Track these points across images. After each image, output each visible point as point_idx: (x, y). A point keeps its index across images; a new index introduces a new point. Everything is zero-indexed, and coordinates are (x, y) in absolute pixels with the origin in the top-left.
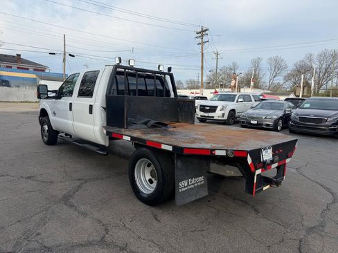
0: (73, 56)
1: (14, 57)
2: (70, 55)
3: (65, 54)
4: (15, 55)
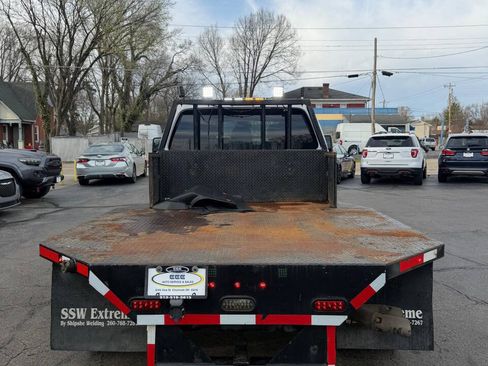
0: (389, 74)
1: (320, 88)
2: (385, 73)
3: (375, 73)
4: (322, 86)
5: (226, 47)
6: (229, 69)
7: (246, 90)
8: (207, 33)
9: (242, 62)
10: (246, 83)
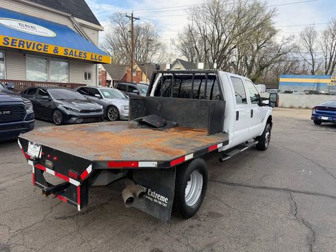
5: (320, 37)
6: (320, 51)
7: (330, 63)
8: (306, 29)
9: (330, 46)
10: (331, 59)
